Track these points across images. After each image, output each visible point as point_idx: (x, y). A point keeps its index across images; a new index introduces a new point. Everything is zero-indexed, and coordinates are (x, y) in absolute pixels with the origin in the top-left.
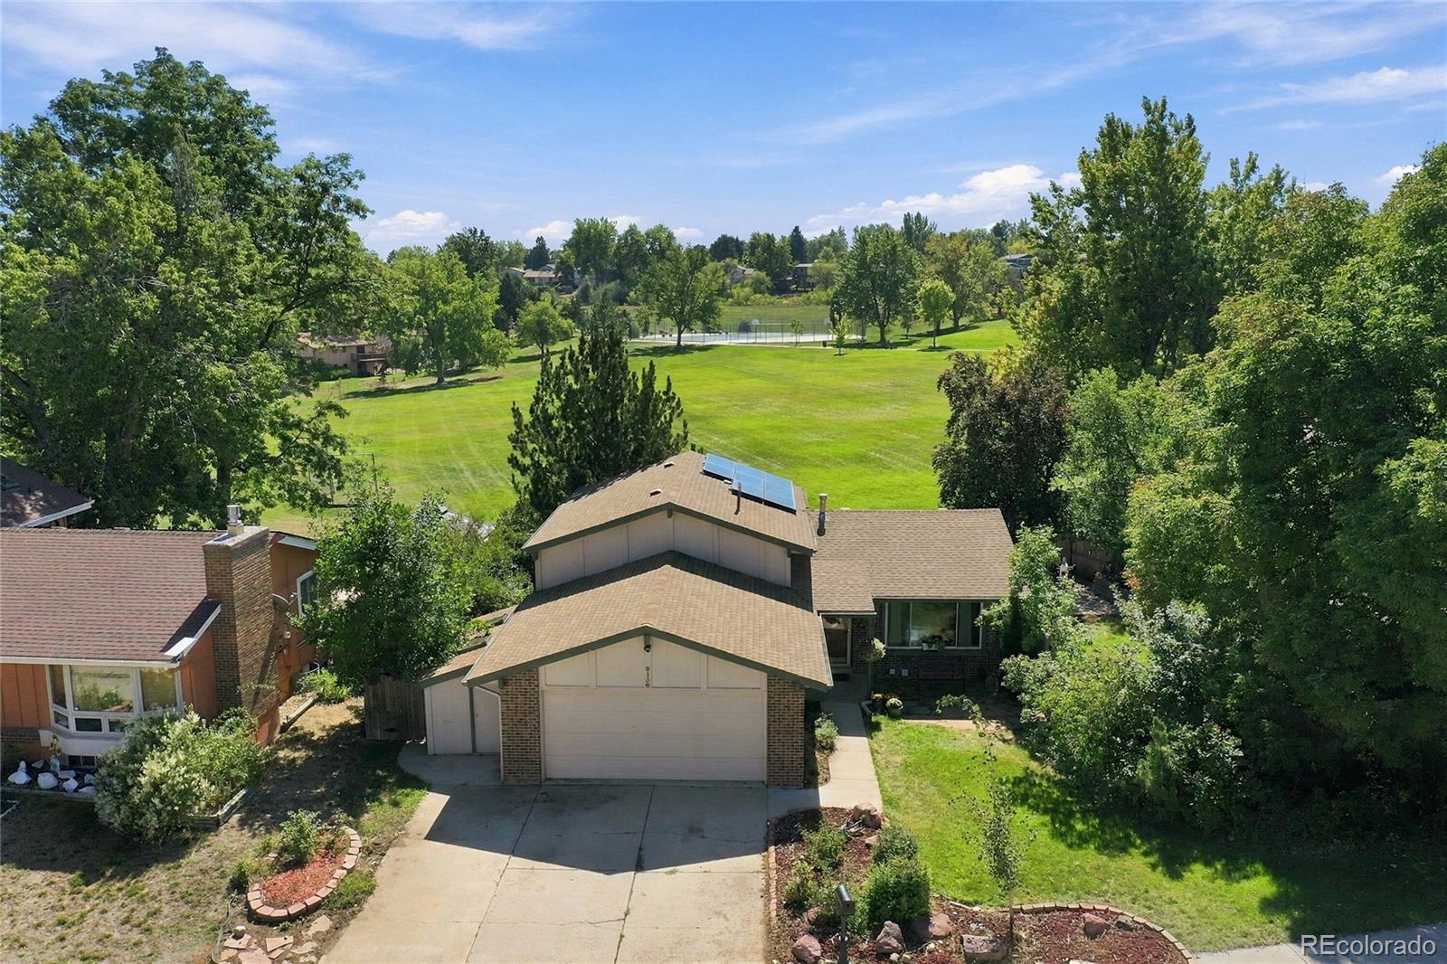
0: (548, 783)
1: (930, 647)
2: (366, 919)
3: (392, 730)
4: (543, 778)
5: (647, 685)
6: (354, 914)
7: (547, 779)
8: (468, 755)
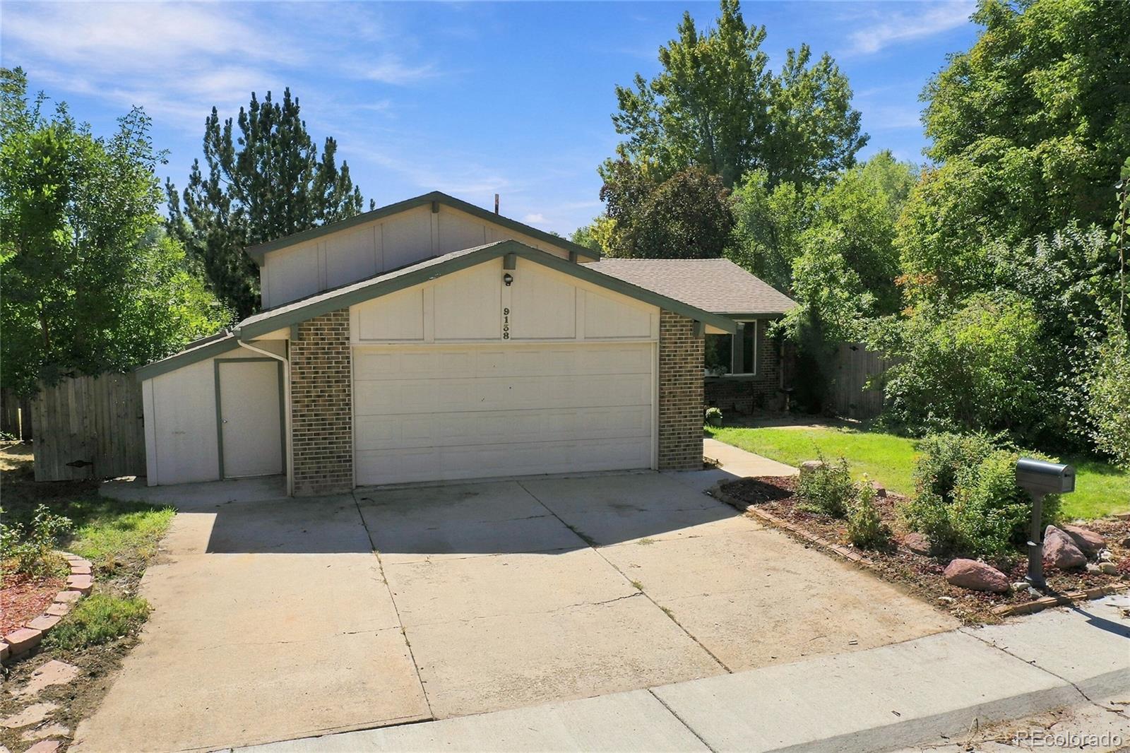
0: (360, 490)
1: (711, 372)
2: (151, 654)
3: (80, 464)
4: (354, 487)
5: (506, 336)
6: (122, 651)
7: (357, 487)
8: (217, 481)
